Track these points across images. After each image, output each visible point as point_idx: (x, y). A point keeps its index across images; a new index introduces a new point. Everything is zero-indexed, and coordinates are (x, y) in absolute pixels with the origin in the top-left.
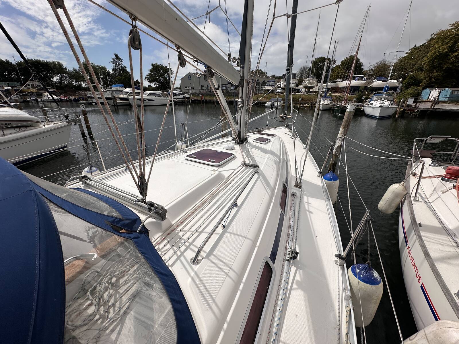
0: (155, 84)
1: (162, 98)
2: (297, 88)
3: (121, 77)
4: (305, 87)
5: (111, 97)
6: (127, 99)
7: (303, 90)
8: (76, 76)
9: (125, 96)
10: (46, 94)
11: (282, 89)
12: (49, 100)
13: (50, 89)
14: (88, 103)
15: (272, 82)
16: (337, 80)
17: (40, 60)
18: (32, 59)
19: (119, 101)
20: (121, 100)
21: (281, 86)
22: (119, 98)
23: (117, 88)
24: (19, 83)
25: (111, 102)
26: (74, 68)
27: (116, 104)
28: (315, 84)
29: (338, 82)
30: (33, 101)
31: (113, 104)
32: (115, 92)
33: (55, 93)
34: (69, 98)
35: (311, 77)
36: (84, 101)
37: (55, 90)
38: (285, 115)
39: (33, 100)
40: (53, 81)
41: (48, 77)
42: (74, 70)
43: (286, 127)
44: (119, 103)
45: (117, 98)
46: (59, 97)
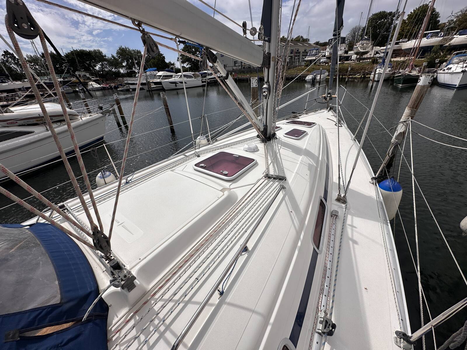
0: (187, 65)
1: (193, 79)
2: (346, 55)
3: (155, 60)
4: (357, 53)
5: (146, 82)
6: (160, 83)
7: (354, 57)
8: (114, 63)
9: (158, 80)
10: (90, 83)
11: (327, 58)
12: (93, 89)
13: (94, 77)
14: (126, 89)
15: (315, 51)
16: (401, 40)
17: (84, 49)
18: (77, 50)
19: (153, 86)
20: (155, 85)
21: (326, 55)
22: (153, 83)
23: (151, 72)
24: (69, 74)
25: (146, 87)
26: (112, 55)
27: (151, 89)
28: (370, 47)
29: (401, 42)
30: (81, 91)
31: (148, 89)
32: (149, 77)
33: (98, 81)
34: (110, 86)
35: (366, 39)
36: (122, 88)
37: (98, 78)
38: (329, 95)
39: (81, 89)
40: (96, 70)
41: (92, 66)
42: (113, 57)
43: (330, 109)
44: (153, 88)
45: (151, 83)
46: (102, 85)
